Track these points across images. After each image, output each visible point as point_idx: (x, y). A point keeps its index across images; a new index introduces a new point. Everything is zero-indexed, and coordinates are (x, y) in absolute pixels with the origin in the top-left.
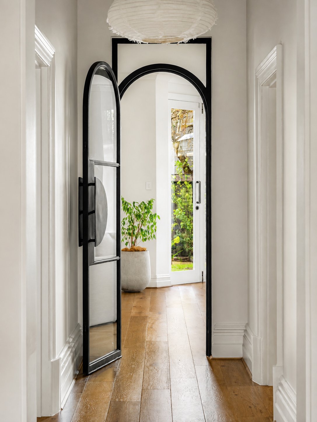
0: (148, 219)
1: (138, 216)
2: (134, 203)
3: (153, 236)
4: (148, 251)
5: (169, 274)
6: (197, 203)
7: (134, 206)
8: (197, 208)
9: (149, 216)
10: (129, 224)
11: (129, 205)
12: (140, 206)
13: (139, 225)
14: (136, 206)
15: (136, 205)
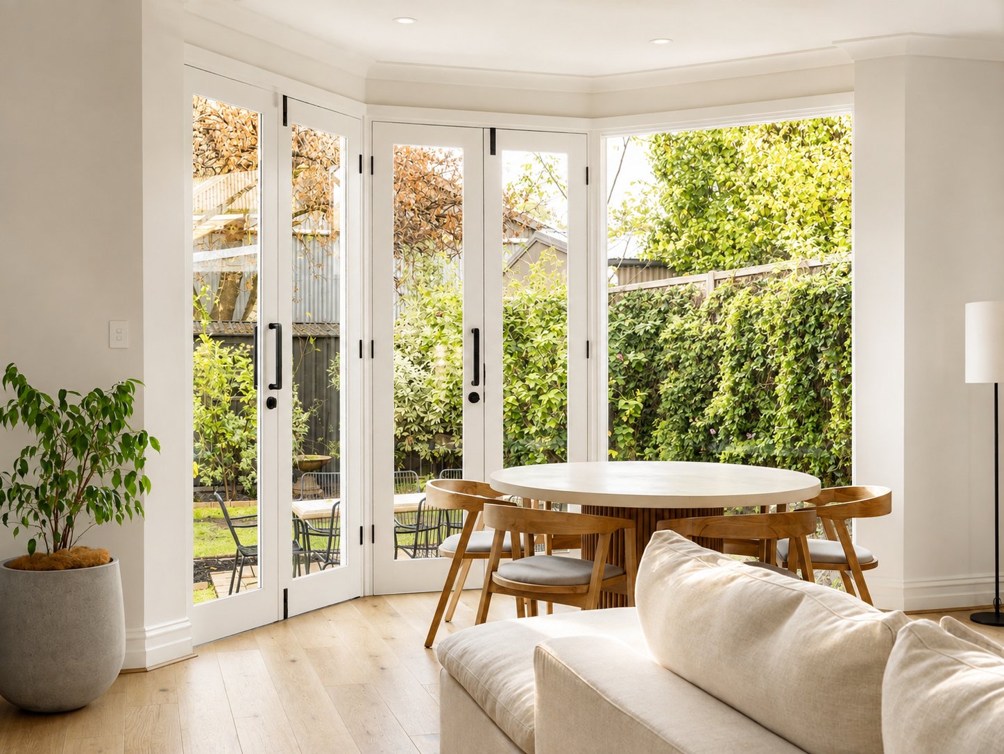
0: (116, 447)
1: (78, 442)
2: (63, 394)
3: (132, 505)
4: (116, 563)
5: (187, 618)
6: (271, 387)
7: (63, 404)
8: (271, 403)
9: (119, 439)
10: (41, 471)
11: (42, 400)
12: (86, 403)
13: (81, 469)
14: (71, 406)
15: (71, 400)
